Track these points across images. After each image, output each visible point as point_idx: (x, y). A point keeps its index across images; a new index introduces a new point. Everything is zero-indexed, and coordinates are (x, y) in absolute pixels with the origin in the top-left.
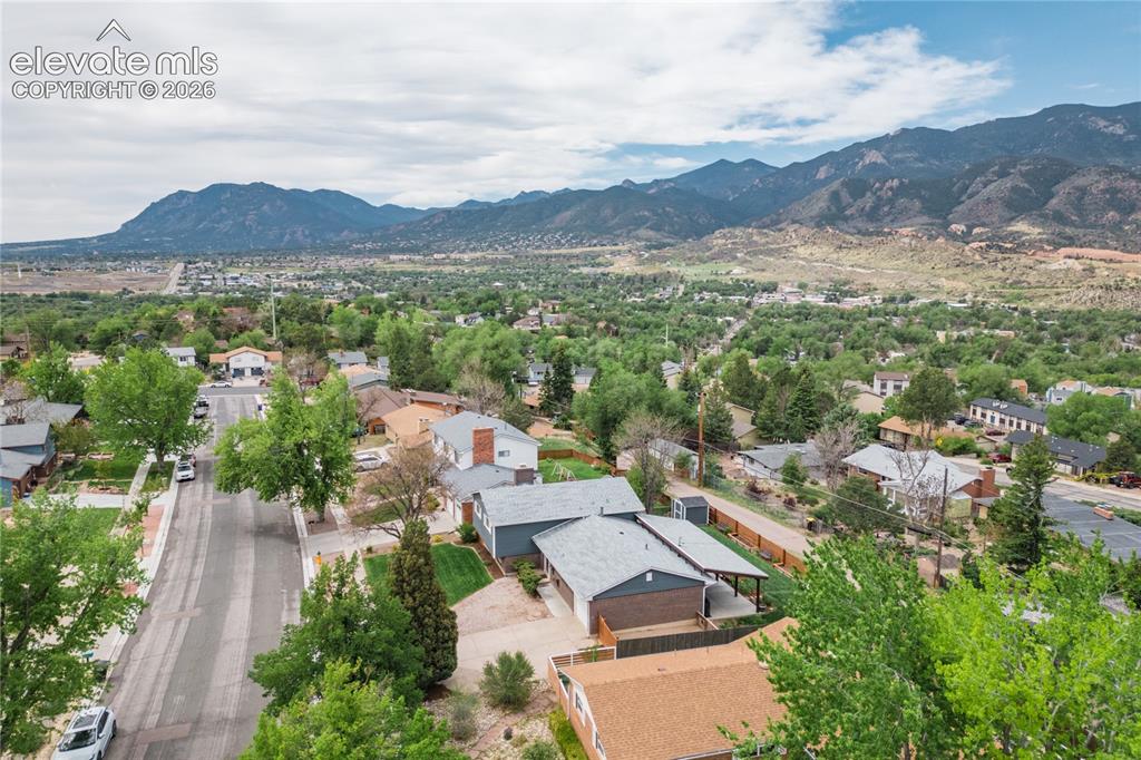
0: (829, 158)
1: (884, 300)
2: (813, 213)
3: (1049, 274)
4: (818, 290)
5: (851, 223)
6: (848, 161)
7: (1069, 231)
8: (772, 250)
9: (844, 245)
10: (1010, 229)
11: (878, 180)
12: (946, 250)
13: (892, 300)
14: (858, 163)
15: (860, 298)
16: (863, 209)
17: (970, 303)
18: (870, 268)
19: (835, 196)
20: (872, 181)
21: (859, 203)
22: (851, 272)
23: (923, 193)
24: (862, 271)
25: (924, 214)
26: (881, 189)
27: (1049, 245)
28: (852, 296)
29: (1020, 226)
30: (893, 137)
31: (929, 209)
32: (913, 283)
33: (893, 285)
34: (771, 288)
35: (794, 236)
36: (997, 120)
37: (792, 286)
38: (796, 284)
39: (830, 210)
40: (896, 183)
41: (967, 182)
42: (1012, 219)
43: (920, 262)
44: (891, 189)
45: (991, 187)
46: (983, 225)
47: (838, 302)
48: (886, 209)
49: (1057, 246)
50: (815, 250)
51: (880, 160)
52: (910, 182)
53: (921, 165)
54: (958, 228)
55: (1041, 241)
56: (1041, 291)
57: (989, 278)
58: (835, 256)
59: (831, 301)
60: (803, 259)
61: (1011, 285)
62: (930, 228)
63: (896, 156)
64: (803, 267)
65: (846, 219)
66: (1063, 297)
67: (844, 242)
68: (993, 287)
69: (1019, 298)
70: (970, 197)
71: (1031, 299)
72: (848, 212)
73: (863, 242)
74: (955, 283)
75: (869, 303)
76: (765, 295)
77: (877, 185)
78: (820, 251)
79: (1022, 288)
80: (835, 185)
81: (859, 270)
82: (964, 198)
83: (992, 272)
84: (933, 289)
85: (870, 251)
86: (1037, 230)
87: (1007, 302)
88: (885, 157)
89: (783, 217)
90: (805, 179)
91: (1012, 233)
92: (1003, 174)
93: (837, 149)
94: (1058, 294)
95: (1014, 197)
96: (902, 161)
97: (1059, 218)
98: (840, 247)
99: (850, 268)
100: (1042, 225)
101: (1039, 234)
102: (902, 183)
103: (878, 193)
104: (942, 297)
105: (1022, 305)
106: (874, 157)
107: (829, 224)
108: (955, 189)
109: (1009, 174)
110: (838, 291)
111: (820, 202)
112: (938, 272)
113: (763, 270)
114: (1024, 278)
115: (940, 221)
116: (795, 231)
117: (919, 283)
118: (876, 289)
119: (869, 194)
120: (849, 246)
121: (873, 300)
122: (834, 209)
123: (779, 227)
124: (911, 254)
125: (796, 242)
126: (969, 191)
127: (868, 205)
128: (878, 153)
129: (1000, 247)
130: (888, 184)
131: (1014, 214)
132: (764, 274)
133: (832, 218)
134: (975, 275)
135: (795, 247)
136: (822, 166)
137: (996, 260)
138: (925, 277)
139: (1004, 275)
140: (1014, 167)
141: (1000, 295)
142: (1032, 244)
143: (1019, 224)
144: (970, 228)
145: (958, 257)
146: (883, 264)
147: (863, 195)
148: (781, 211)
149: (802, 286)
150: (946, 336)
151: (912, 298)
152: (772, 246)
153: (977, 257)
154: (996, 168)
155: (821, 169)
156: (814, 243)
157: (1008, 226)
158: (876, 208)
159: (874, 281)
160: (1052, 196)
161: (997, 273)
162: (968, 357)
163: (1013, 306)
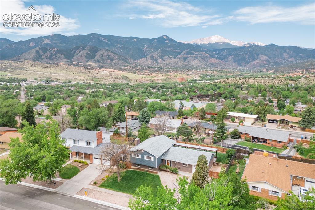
0: (32, 40)
1: (63, 83)
2: (31, 57)
3: (102, 75)
4: (42, 81)
5: (44, 60)
6: (39, 42)
7: (101, 64)
8: (21, 68)
9: (45, 67)
10: (88, 63)
11: (50, 48)
12: (76, 69)
13: (66, 82)
14: (42, 43)
15: (56, 82)
16: (47, 56)
17: (86, 83)
18: (56, 74)
19: (37, 52)
20: (48, 48)
21: (46, 54)
22: (51, 75)
23: (64, 53)
24: (54, 74)
25: (65, 59)
26: (52, 51)
27: (98, 68)
28: (53, 82)
29: (90, 63)
30: (51, 36)
31: (66, 57)
32: (70, 78)
33: (64, 78)
34: (25, 80)
35: (27, 64)
36: (79, 35)
37: (32, 79)
38: (33, 79)
39: (37, 56)
40: (56, 49)
41: (75, 51)
42: (88, 61)
43: (70, 72)
44: (55, 51)
45: (81, 52)
46: (81, 62)
47: (50, 84)
48: (54, 57)
49: (100, 68)
50: (36, 68)
51: (49, 42)
52: (60, 49)
53: (61, 45)
54: (75, 63)
55: (96, 67)
56: (101, 79)
57: (88, 76)
58: (43, 70)
59: (47, 83)
60: (33, 71)
61: (94, 78)
62: (68, 62)
63: (53, 42)
64: (33, 73)
65: (42, 59)
66: (107, 80)
67: (45, 66)
68: (90, 78)
69: (97, 81)
70: (76, 55)
71: (100, 81)
72: (42, 57)
73: (51, 66)
74: (81, 78)
75: (59, 84)
76: (24, 82)
77: (50, 50)
78: (38, 69)
79: (97, 78)
80: (37, 49)
81: (52, 74)
82: (75, 55)
83: (88, 75)
84: (75, 79)
85: (54, 69)
86: (94, 64)
87: (95, 82)
88: (50, 42)
89: (21, 57)
90: (25, 46)
91: (89, 65)
92: (83, 49)
93: (35, 38)
94: (105, 80)
95: (87, 55)
96: (55, 43)
97: (98, 61)
98: (44, 67)
99: (50, 74)
100: (95, 63)
101: (95, 65)
102: (57, 50)
103: (51, 52)
104: (79, 81)
105: (98, 83)
106: (47, 41)
107: (38, 61)
108: (72, 52)
109: (85, 49)
110: (48, 81)
111: (33, 53)
112: (75, 74)
113: (19, 74)
114: (96, 76)
115: (70, 61)
116: (27, 62)
117: (71, 78)
118: (59, 80)
119: (48, 52)
120: (47, 67)
121: (60, 83)
122: (38, 56)
123: (20, 60)
124: (66, 70)
125: (29, 66)
126: (76, 53)
127: (49, 55)
128: (48, 40)
129: (87, 68)
130: (54, 49)
131: (88, 60)
132: (20, 76)
133: (38, 58)
134: (85, 75)
135: (29, 67)
136: (31, 42)
137: (89, 72)
138: (72, 76)
139: (92, 75)
140: (86, 48)
141: (92, 80)
142: (94, 68)
143: (90, 62)
144: (78, 63)
145: (79, 70)
146: (59, 72)
147: (46, 52)
148: (20, 55)
149: (36, 79)
150: (89, 91)
151: (71, 82)
152: (20, 67)
153: (84, 71)
154: (82, 48)
155: (30, 43)
156: (35, 66)
157: (87, 63)
158: (51, 56)
159: (58, 77)
160: (96, 56)
161: (90, 75)
162: (100, 96)
163: (96, 83)
